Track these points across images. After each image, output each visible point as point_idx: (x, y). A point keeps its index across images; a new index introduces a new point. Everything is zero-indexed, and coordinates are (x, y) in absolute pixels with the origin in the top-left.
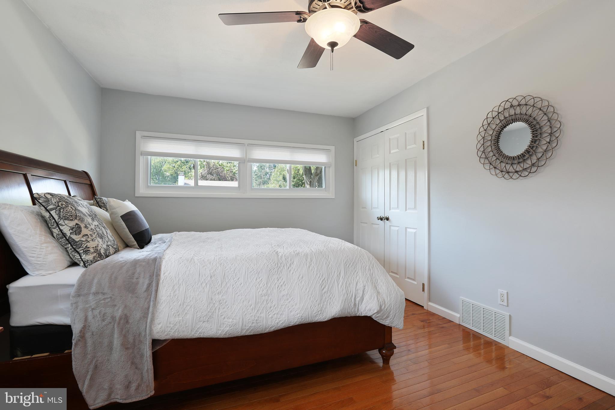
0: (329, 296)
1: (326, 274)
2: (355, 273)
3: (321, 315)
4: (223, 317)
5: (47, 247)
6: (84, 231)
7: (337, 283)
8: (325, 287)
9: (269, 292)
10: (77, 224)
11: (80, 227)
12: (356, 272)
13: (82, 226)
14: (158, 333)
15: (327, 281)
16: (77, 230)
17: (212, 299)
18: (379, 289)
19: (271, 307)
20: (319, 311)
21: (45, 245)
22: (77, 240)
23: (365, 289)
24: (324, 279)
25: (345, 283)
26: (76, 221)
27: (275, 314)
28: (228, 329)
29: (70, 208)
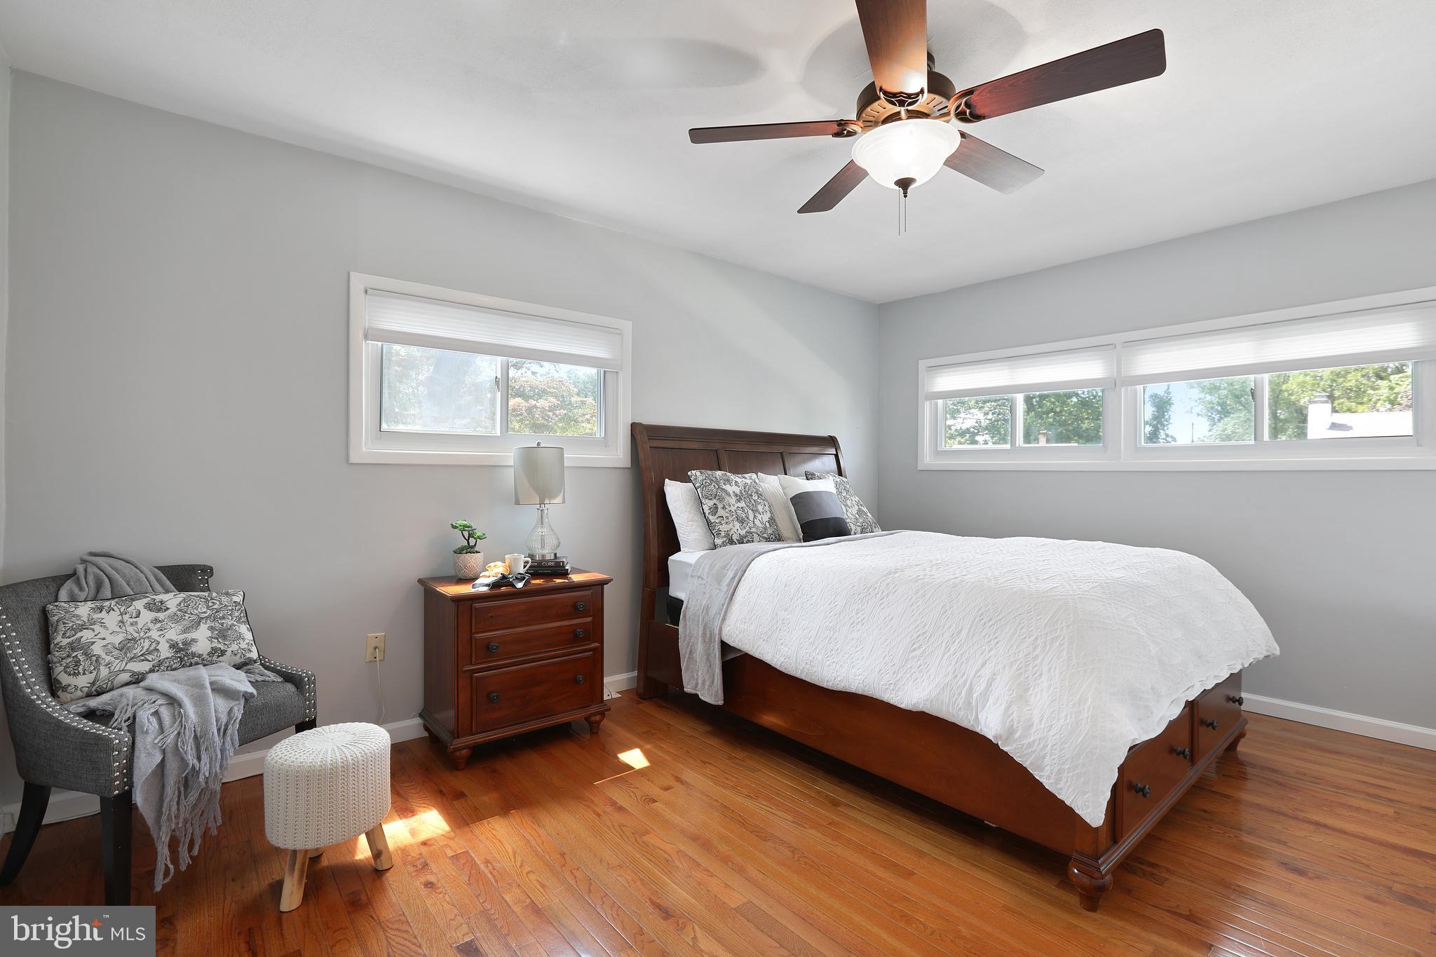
0: (920, 666)
1: (933, 626)
2: (993, 643)
3: (894, 692)
4: (781, 641)
5: (692, 525)
6: (721, 512)
7: (946, 648)
8: (920, 647)
9: (838, 627)
10: (715, 504)
11: (717, 508)
12: (996, 641)
13: (720, 506)
14: (726, 635)
15: (927, 639)
16: (714, 510)
17: (777, 614)
18: (1031, 694)
19: (832, 650)
20: (891, 684)
21: (691, 523)
22: (713, 521)
23: (994, 680)
24: (926, 632)
25: (958, 654)
26: (715, 501)
27: (834, 662)
28: (782, 659)
29: (712, 486)
